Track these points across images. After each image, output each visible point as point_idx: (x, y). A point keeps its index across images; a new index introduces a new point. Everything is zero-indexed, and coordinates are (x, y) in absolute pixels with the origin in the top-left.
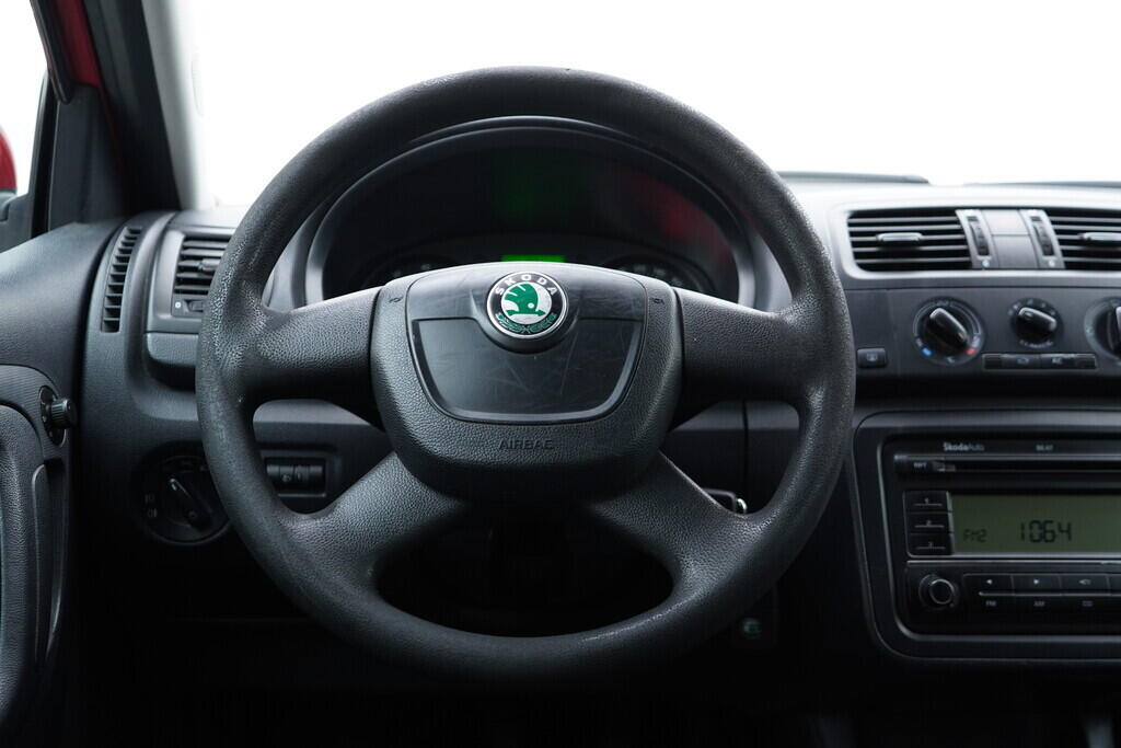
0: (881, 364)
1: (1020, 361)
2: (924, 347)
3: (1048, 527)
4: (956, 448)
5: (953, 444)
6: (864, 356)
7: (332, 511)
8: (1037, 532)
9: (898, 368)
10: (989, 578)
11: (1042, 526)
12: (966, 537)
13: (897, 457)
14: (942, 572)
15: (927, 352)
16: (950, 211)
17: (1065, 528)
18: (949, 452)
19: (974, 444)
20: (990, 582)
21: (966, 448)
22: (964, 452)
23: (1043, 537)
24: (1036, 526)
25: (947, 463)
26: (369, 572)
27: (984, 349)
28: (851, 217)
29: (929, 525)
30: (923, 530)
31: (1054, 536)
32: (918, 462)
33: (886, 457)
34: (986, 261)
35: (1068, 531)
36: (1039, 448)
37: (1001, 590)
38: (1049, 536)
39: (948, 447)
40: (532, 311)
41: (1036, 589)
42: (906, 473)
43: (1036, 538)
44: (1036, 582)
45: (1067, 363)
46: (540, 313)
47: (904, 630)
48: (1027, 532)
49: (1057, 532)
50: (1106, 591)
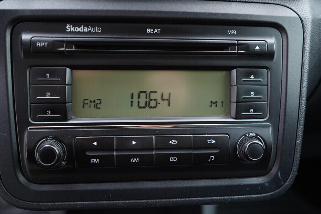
3: (153, 96)
4: (77, 29)
5: (74, 26)
8: (143, 100)
10: (95, 140)
11: (148, 95)
12: (84, 104)
13: (24, 37)
14: (54, 136)
17: (166, 97)
18: (70, 33)
19: (93, 27)
20: (95, 143)
21: (86, 30)
22: (84, 33)
23: (147, 104)
24: (143, 95)
29: (48, 96)
30: (43, 101)
31: (157, 104)
32: (41, 41)
33: (15, 37)
35: (169, 100)
36: (148, 31)
37: (104, 150)
38: (153, 104)
39: (70, 28)
41: (134, 149)
43: (142, 105)
44: (134, 143)
48: (135, 100)
49: (159, 100)
50: (190, 148)
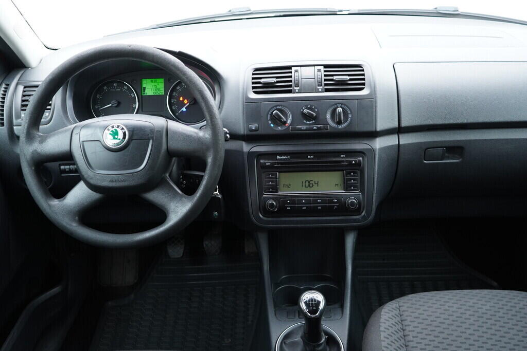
0: (256, 130)
1: (303, 128)
2: (271, 123)
3: (311, 182)
4: (281, 158)
6: (251, 127)
7: (65, 199)
8: (307, 184)
9: (261, 132)
10: (288, 200)
11: (309, 182)
12: (284, 186)
13: (261, 161)
14: (273, 199)
15: (272, 125)
16: (290, 68)
17: (316, 183)
19: (287, 156)
21: (284, 158)
22: (284, 159)
23: (309, 186)
24: (307, 182)
25: (278, 163)
26: (77, 218)
27: (291, 124)
28: (254, 71)
29: (270, 183)
30: (269, 185)
31: (313, 186)
32: (268, 163)
33: (258, 161)
34: (297, 89)
35: (318, 184)
36: (309, 157)
37: (292, 204)
38: (311, 185)
39: (278, 157)
40: (117, 139)
41: (304, 203)
42: (263, 167)
43: (307, 186)
44: (304, 201)
45: (319, 129)
46: (119, 139)
47: (261, 216)
48: (304, 184)
49: (314, 184)
50: (326, 203)
